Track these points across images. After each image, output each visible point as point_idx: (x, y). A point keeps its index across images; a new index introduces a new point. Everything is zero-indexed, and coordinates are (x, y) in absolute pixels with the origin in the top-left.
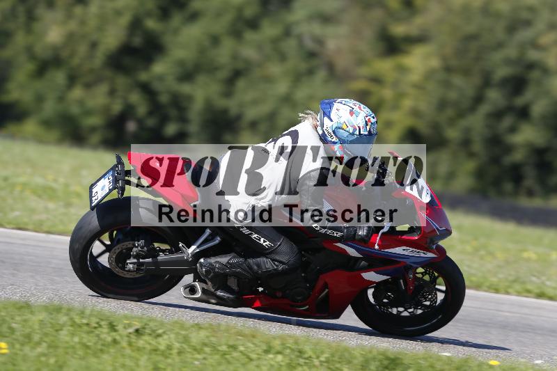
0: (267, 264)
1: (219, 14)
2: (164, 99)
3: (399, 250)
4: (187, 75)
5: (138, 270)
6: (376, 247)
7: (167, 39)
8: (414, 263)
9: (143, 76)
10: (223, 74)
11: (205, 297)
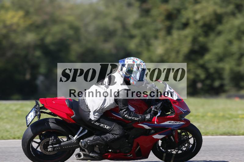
0: (110, 136)
1: (230, 31)
2: (212, 70)
3: (167, 123)
4: (221, 59)
5: (54, 150)
6: (156, 123)
7: (210, 45)
8: (175, 128)
9: (201, 62)
10: (236, 56)
11: (85, 158)
